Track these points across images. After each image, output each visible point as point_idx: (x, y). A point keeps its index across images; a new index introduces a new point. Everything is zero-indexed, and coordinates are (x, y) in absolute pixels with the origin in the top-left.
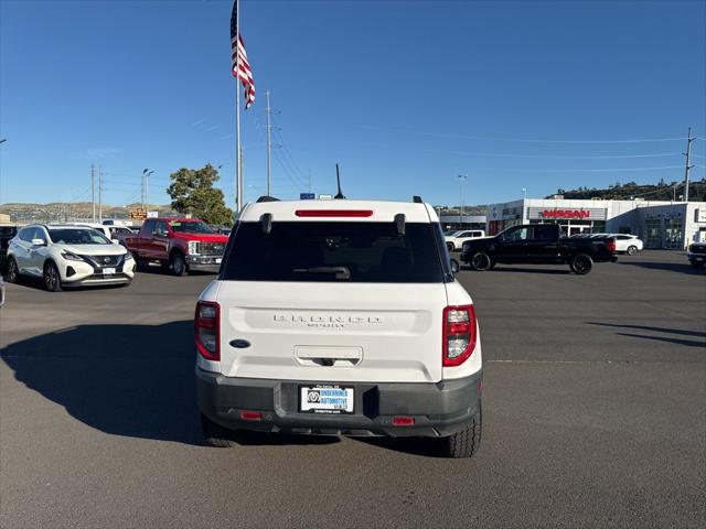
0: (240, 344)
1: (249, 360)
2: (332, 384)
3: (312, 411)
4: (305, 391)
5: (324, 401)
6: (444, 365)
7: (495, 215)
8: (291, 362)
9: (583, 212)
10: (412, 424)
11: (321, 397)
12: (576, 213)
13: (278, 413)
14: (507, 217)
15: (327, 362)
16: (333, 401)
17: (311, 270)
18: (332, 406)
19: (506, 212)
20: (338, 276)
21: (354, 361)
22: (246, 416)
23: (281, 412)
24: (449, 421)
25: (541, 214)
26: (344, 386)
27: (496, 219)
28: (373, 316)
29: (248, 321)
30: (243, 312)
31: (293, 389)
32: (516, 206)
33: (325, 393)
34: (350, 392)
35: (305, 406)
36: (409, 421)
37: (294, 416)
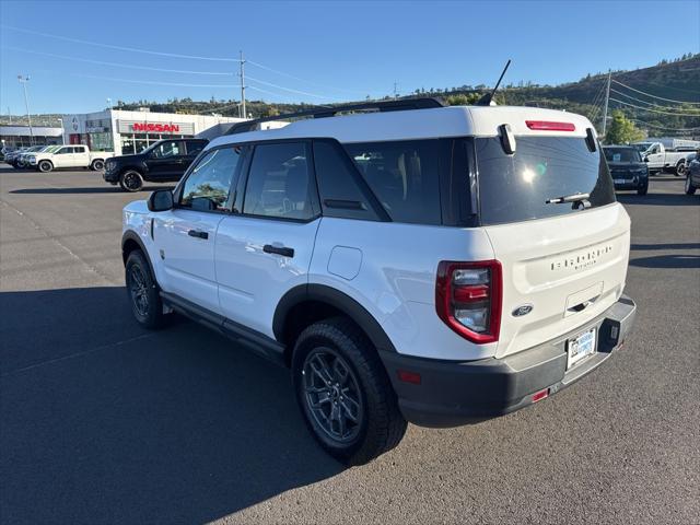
3: (573, 367)
4: (570, 345)
5: (580, 351)
7: (76, 128)
9: (173, 127)
11: (580, 346)
12: (166, 127)
14: (93, 130)
15: (579, 308)
16: (585, 348)
18: (584, 353)
19: (89, 124)
25: (131, 127)
27: (78, 132)
28: (608, 244)
32: (103, 117)
33: (582, 341)
34: (594, 331)
35: (570, 363)
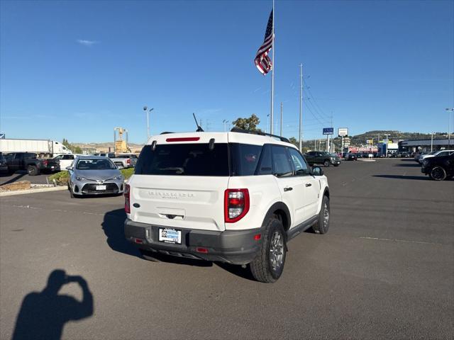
0: (137, 206)
1: (141, 214)
2: (172, 228)
3: (163, 241)
4: (161, 230)
5: (168, 237)
6: (226, 222)
8: (156, 216)
10: (206, 252)
11: (168, 234)
13: (149, 240)
16: (172, 237)
17: (167, 169)
18: (172, 240)
20: (178, 172)
21: (183, 217)
22: (138, 241)
23: (151, 241)
24: (226, 253)
26: (177, 229)
28: (190, 193)
29: (141, 195)
30: (138, 190)
31: (156, 229)
33: (170, 233)
34: (180, 232)
35: (161, 239)
36: (205, 251)
37: (156, 243)
